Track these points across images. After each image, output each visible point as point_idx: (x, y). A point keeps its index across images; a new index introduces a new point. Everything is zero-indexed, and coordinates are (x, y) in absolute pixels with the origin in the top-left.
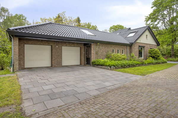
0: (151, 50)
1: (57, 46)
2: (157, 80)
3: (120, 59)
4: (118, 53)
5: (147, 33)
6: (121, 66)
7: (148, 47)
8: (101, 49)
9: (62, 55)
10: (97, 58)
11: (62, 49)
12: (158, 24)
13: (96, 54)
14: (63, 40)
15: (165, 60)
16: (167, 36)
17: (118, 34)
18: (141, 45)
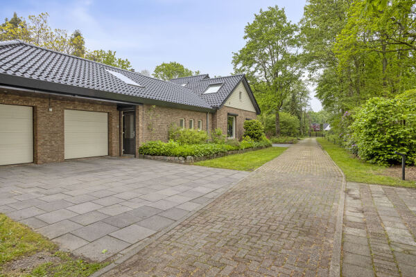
0: (247, 121)
1: (51, 110)
2: (276, 177)
3: (197, 140)
4: (190, 127)
5: (241, 88)
6: (204, 155)
7: (243, 115)
8: (157, 119)
9: (63, 132)
10: (150, 140)
11: (65, 117)
12: (255, 71)
13: (148, 129)
14: (74, 95)
15: (270, 142)
16: (271, 97)
17: (184, 85)
18: (232, 112)
